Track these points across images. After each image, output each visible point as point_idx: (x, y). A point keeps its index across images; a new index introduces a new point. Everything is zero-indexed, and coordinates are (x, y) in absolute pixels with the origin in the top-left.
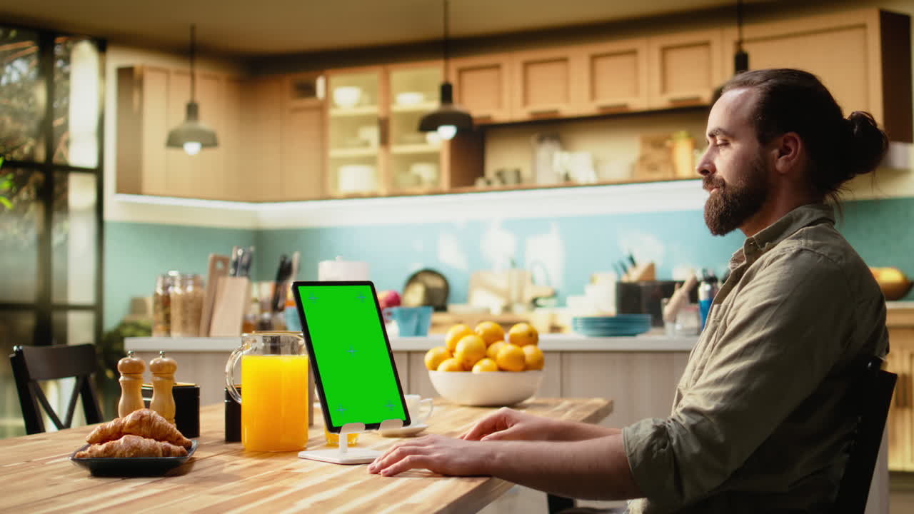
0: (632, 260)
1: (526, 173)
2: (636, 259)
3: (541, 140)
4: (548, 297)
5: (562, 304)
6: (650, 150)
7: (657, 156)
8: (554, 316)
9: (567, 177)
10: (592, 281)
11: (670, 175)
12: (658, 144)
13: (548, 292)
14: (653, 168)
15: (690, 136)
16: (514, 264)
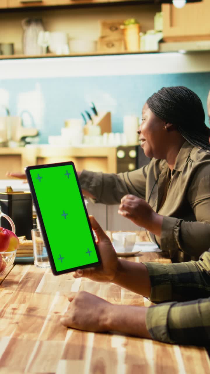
0: (94, 110)
1: (18, 46)
2: (97, 109)
3: (29, 23)
4: (33, 137)
5: (45, 142)
6: (108, 32)
7: (113, 36)
8: (39, 150)
9: (48, 50)
10: (66, 125)
11: (123, 50)
12: (114, 28)
13: (34, 133)
14: (110, 44)
15: (136, 22)
16: (8, 112)
